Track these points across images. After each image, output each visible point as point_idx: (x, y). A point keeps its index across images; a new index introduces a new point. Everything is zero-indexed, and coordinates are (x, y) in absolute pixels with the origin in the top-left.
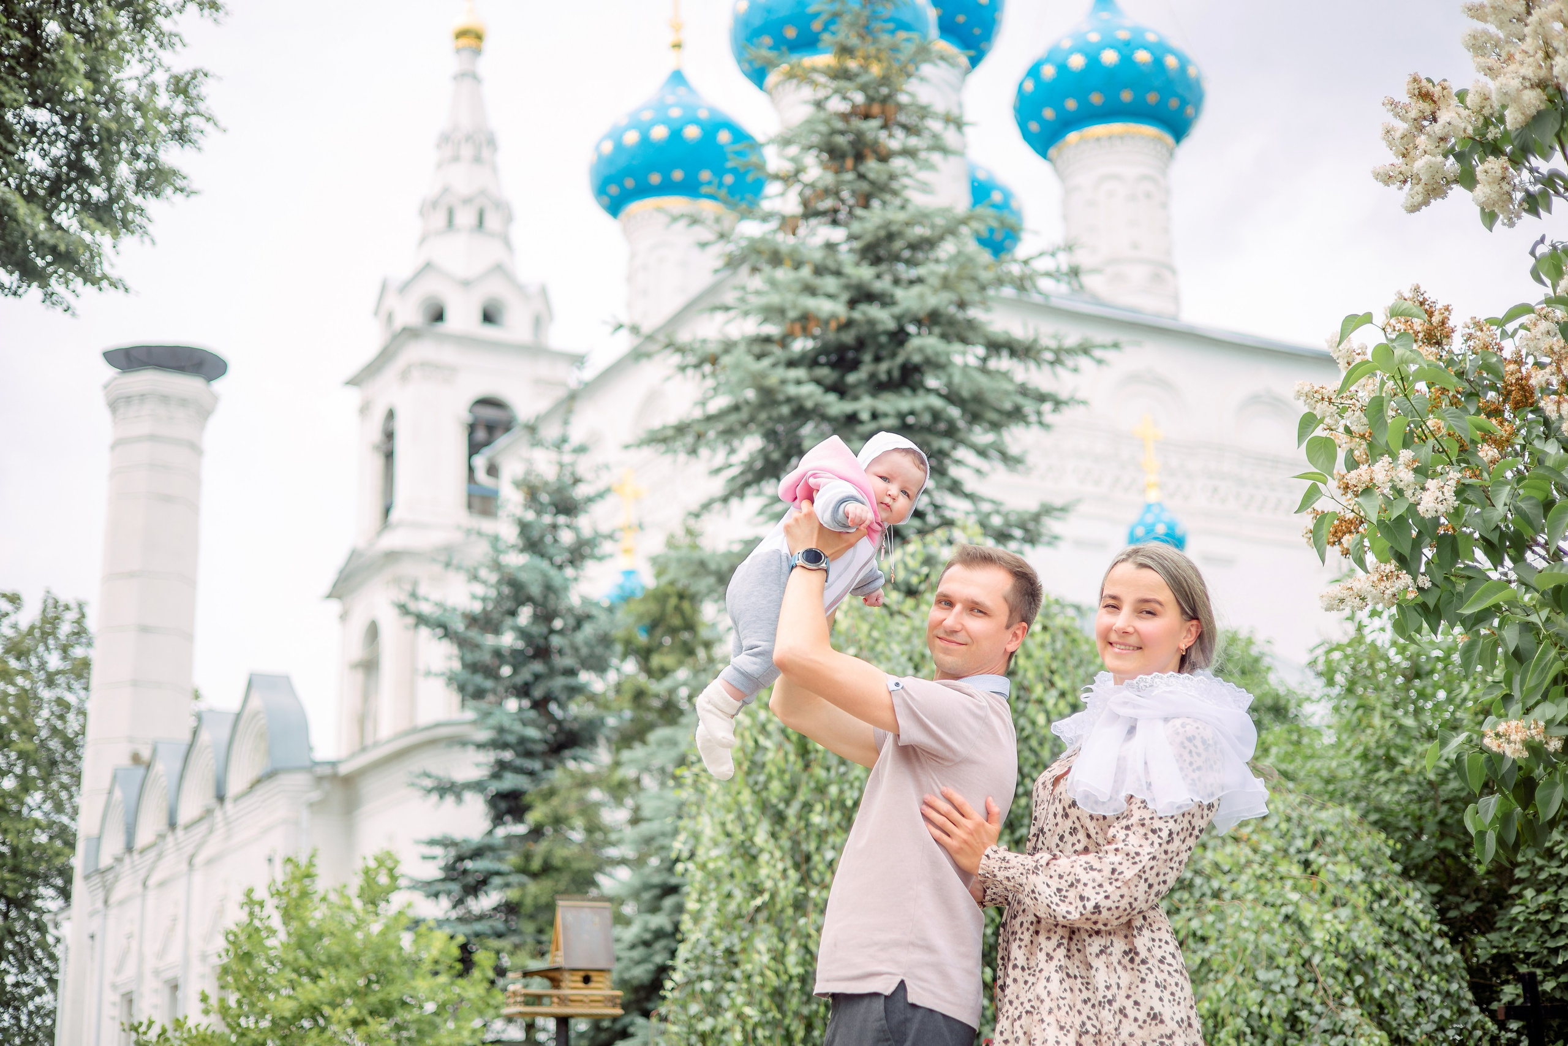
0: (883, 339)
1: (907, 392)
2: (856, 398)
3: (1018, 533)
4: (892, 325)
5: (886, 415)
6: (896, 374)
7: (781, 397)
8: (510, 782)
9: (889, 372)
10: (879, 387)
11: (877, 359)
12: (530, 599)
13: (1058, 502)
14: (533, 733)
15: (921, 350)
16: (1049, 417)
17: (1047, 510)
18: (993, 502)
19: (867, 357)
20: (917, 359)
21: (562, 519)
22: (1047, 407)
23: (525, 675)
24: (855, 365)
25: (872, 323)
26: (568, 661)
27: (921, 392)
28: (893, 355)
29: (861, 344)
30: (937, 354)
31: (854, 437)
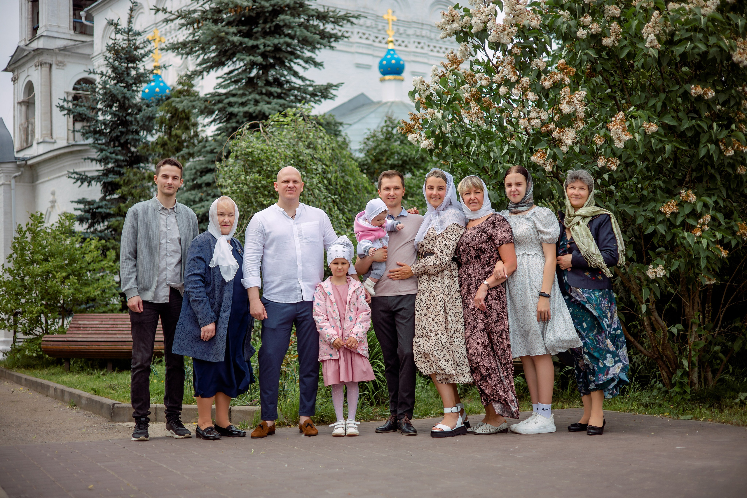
0: (267, 14)
1: (277, 36)
2: (257, 39)
3: (319, 94)
4: (270, 9)
5: (269, 46)
6: (272, 29)
7: (226, 40)
8: (111, 178)
9: (270, 28)
10: (265, 34)
11: (265, 22)
12: (118, 100)
13: (335, 83)
14: (120, 157)
15: (284, 20)
16: (333, 44)
17: (330, 86)
18: (310, 81)
19: (261, 22)
20: (281, 24)
21: (130, 65)
22: (332, 40)
23: (116, 133)
24: (257, 24)
25: (263, 7)
26: (134, 127)
27: (283, 36)
28: (272, 21)
29: (258, 15)
30: (290, 23)
31: (256, 55)
